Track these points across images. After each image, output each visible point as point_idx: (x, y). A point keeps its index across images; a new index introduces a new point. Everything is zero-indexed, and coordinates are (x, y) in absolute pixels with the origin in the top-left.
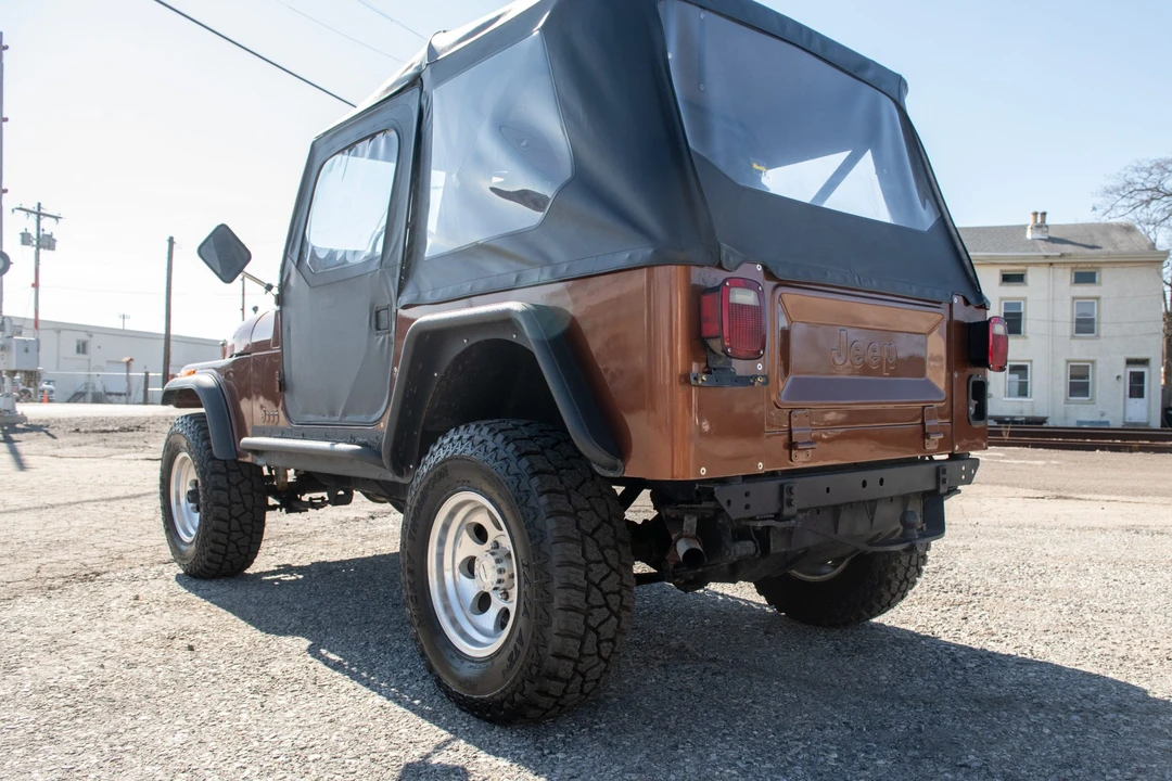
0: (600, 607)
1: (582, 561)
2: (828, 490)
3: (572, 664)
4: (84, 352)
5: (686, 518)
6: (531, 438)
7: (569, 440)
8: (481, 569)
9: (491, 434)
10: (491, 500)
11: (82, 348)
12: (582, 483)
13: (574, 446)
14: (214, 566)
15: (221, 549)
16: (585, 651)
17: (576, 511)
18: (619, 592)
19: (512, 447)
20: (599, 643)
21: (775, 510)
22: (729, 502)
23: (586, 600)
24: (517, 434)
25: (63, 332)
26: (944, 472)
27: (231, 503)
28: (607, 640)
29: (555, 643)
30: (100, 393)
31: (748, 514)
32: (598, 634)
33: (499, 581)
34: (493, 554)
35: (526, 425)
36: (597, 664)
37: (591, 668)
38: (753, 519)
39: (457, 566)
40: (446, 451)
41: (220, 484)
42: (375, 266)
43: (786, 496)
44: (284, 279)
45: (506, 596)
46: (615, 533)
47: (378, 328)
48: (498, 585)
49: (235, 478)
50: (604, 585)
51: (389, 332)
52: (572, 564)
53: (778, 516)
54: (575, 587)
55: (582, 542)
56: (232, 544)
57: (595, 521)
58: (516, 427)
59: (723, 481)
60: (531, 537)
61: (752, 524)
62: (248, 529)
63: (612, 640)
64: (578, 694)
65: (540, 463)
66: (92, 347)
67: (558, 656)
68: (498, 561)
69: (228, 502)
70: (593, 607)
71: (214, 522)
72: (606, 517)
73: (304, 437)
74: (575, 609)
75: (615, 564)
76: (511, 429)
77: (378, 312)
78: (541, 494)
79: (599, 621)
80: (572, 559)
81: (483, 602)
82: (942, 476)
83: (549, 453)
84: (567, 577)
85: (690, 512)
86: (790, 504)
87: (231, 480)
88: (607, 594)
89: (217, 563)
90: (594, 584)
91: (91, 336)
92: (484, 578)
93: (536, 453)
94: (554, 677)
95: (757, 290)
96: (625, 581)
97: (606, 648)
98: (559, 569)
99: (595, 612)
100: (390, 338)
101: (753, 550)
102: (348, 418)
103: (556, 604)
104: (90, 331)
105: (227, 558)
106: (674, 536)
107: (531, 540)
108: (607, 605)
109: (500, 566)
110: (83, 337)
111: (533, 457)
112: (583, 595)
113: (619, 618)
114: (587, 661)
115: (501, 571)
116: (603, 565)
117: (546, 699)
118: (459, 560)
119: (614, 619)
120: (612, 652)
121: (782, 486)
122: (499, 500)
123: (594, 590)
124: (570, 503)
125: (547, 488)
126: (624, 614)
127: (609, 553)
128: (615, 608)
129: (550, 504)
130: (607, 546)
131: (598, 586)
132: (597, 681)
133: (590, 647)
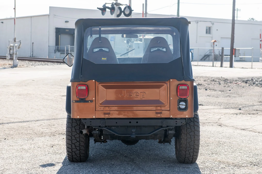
1: (71, 131)
4: (210, 33)
11: (208, 31)
18: (79, 138)
21: (99, 125)
25: (199, 23)
30: (217, 55)
31: (91, 125)
50: (76, 136)
53: (100, 127)
54: (69, 135)
66: (213, 30)
74: (69, 140)
82: (163, 123)
91: (213, 24)
95: (85, 86)
97: (78, 148)
104: (213, 21)
110: (209, 25)
114: (74, 149)
124: (72, 121)
127: (77, 131)
131: (74, 136)
132: (80, 154)
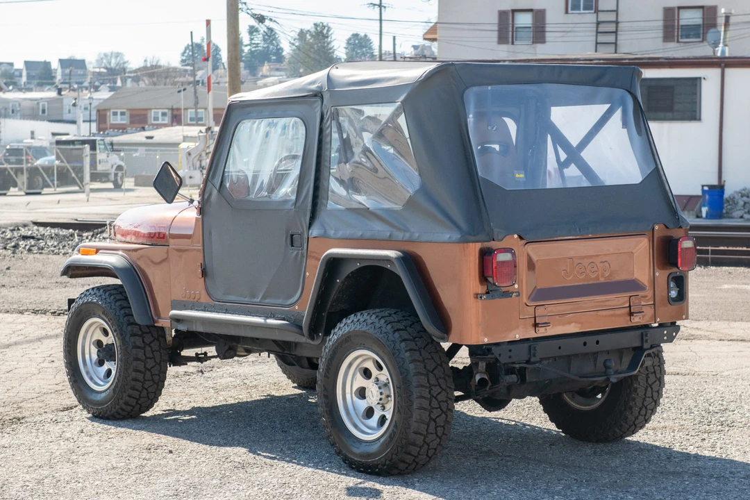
0: (437, 408)
1: (428, 385)
2: (560, 348)
3: (423, 438)
5: (480, 363)
6: (399, 321)
7: (419, 321)
8: (370, 393)
9: (377, 319)
10: (378, 355)
12: (427, 345)
13: (421, 324)
14: (129, 408)
15: (136, 394)
16: (429, 431)
17: (424, 360)
18: (446, 402)
19: (389, 326)
20: (436, 427)
21: (527, 359)
22: (500, 355)
23: (430, 405)
24: (391, 319)
26: (646, 335)
27: (147, 358)
28: (440, 426)
29: (414, 426)
31: (511, 360)
32: (435, 422)
33: (381, 399)
34: (377, 384)
35: (395, 313)
36: (435, 439)
37: (432, 441)
38: (514, 363)
39: (354, 392)
40: (350, 327)
41: (138, 344)
42: (289, 206)
43: (532, 351)
44: (206, 197)
45: (384, 408)
46: (444, 371)
47: (292, 246)
48: (380, 402)
49: (148, 339)
50: (439, 397)
51: (302, 250)
52: (422, 386)
53: (528, 362)
54: (424, 398)
55: (427, 375)
56: (145, 391)
57: (434, 365)
58: (390, 315)
59: (497, 344)
60: (401, 373)
61: (514, 365)
62: (156, 378)
63: (443, 427)
64: (425, 456)
65: (405, 335)
67: (416, 433)
68: (380, 388)
69: (144, 358)
70: (433, 408)
71: (134, 374)
72: (439, 363)
73: (227, 311)
74: (425, 409)
75: (444, 387)
76: (387, 316)
77: (292, 236)
78: (406, 351)
79: (436, 416)
80: (422, 384)
81: (369, 412)
82: (645, 338)
83: (408, 329)
84: (421, 393)
85: (482, 360)
86: (534, 356)
87: (145, 340)
88: (440, 402)
89: (131, 406)
90: (433, 397)
92: (371, 398)
93: (402, 330)
94: (414, 444)
95: (511, 252)
96: (449, 396)
97: (440, 431)
98: (416, 389)
99: (434, 411)
100: (302, 254)
101: (516, 380)
102: (266, 301)
103: (415, 406)
105: (139, 402)
106: (475, 372)
107: (401, 374)
108: (440, 408)
109: (381, 391)
111: (401, 332)
112: (428, 402)
113: (447, 416)
114: (430, 436)
115: (381, 394)
116: (438, 387)
117: (410, 456)
118: (355, 389)
119: (444, 415)
120: (443, 433)
121: (530, 346)
122: (382, 355)
123: (434, 400)
124: (421, 355)
125: (409, 348)
126: (449, 413)
127: (441, 381)
128: (445, 410)
129: (411, 356)
130: (440, 378)
131: (435, 398)
132: (435, 449)
133: (432, 429)
